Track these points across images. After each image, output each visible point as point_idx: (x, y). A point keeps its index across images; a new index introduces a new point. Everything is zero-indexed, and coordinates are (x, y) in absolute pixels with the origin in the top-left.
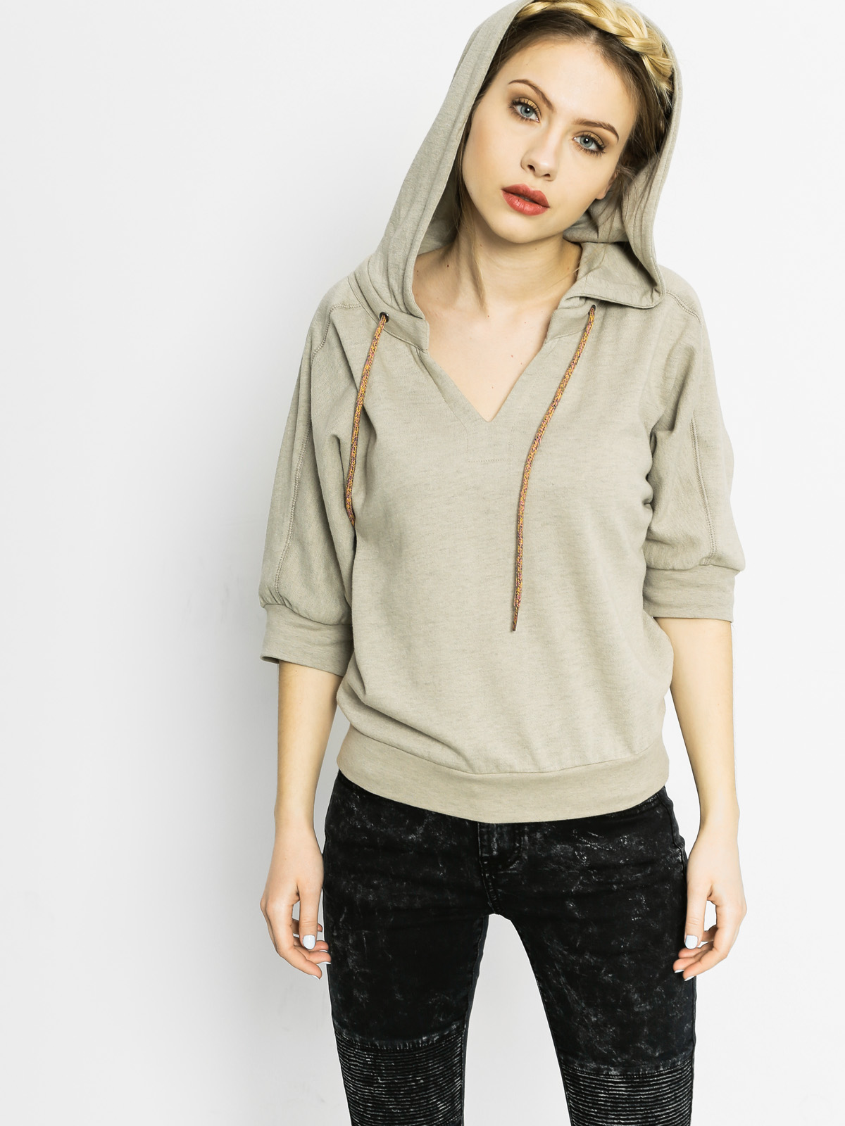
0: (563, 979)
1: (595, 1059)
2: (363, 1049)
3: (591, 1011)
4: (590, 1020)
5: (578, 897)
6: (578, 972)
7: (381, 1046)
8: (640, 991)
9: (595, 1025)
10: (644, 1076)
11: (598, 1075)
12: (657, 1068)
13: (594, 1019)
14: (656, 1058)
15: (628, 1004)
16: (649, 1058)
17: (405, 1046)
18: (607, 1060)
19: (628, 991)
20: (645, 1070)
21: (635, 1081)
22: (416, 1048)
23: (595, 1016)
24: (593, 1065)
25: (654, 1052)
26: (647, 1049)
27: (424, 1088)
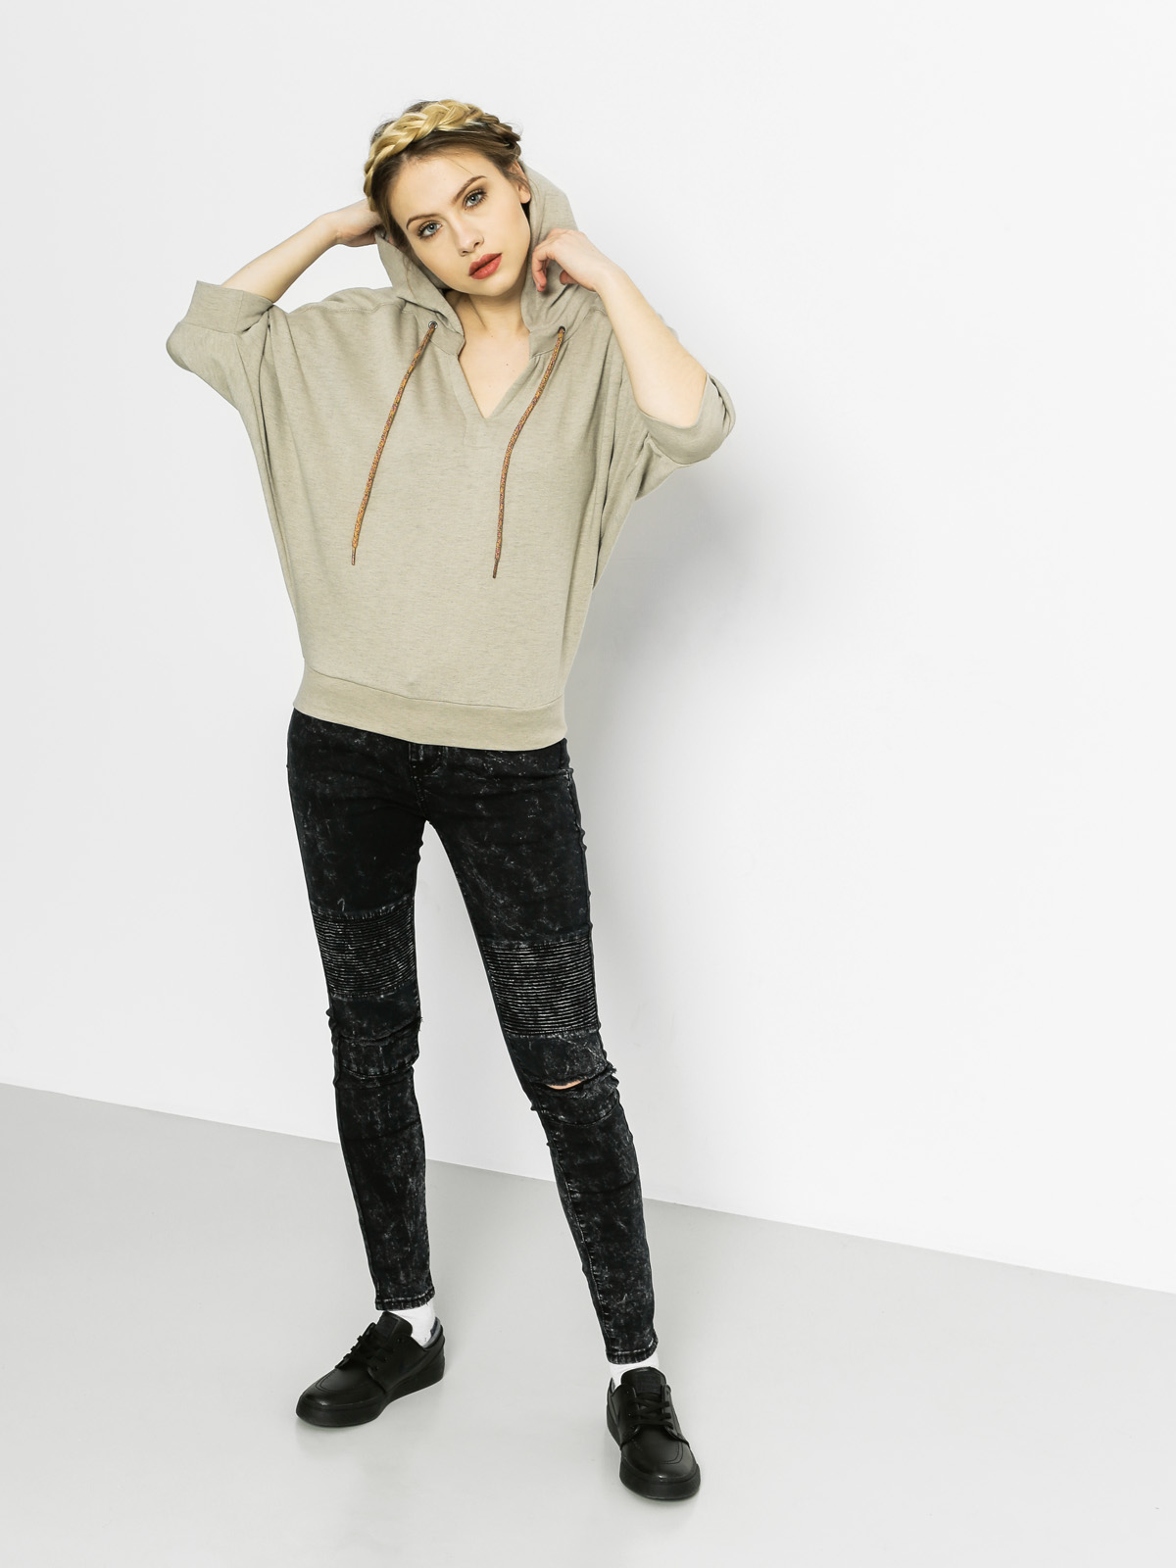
0: (475, 871)
1: (506, 937)
2: (335, 922)
3: (499, 895)
4: (498, 903)
5: (484, 798)
6: (486, 863)
7: (350, 917)
8: (537, 875)
9: (504, 906)
10: (548, 947)
11: (511, 950)
12: (558, 940)
13: (502, 902)
14: (556, 932)
15: (529, 886)
16: (551, 932)
17: (369, 916)
18: (515, 936)
19: (528, 875)
20: (548, 942)
21: (541, 951)
22: (377, 917)
23: (502, 899)
24: (506, 942)
25: (554, 926)
26: (548, 924)
27: (386, 951)
